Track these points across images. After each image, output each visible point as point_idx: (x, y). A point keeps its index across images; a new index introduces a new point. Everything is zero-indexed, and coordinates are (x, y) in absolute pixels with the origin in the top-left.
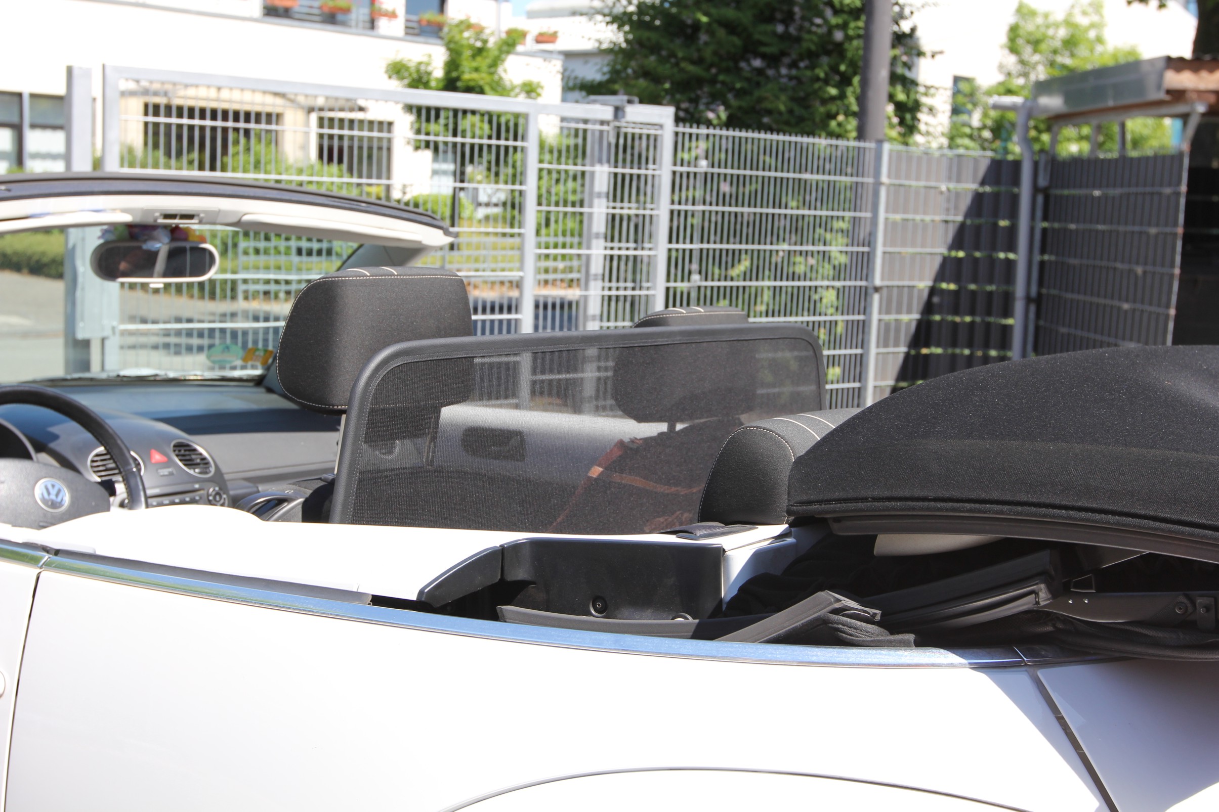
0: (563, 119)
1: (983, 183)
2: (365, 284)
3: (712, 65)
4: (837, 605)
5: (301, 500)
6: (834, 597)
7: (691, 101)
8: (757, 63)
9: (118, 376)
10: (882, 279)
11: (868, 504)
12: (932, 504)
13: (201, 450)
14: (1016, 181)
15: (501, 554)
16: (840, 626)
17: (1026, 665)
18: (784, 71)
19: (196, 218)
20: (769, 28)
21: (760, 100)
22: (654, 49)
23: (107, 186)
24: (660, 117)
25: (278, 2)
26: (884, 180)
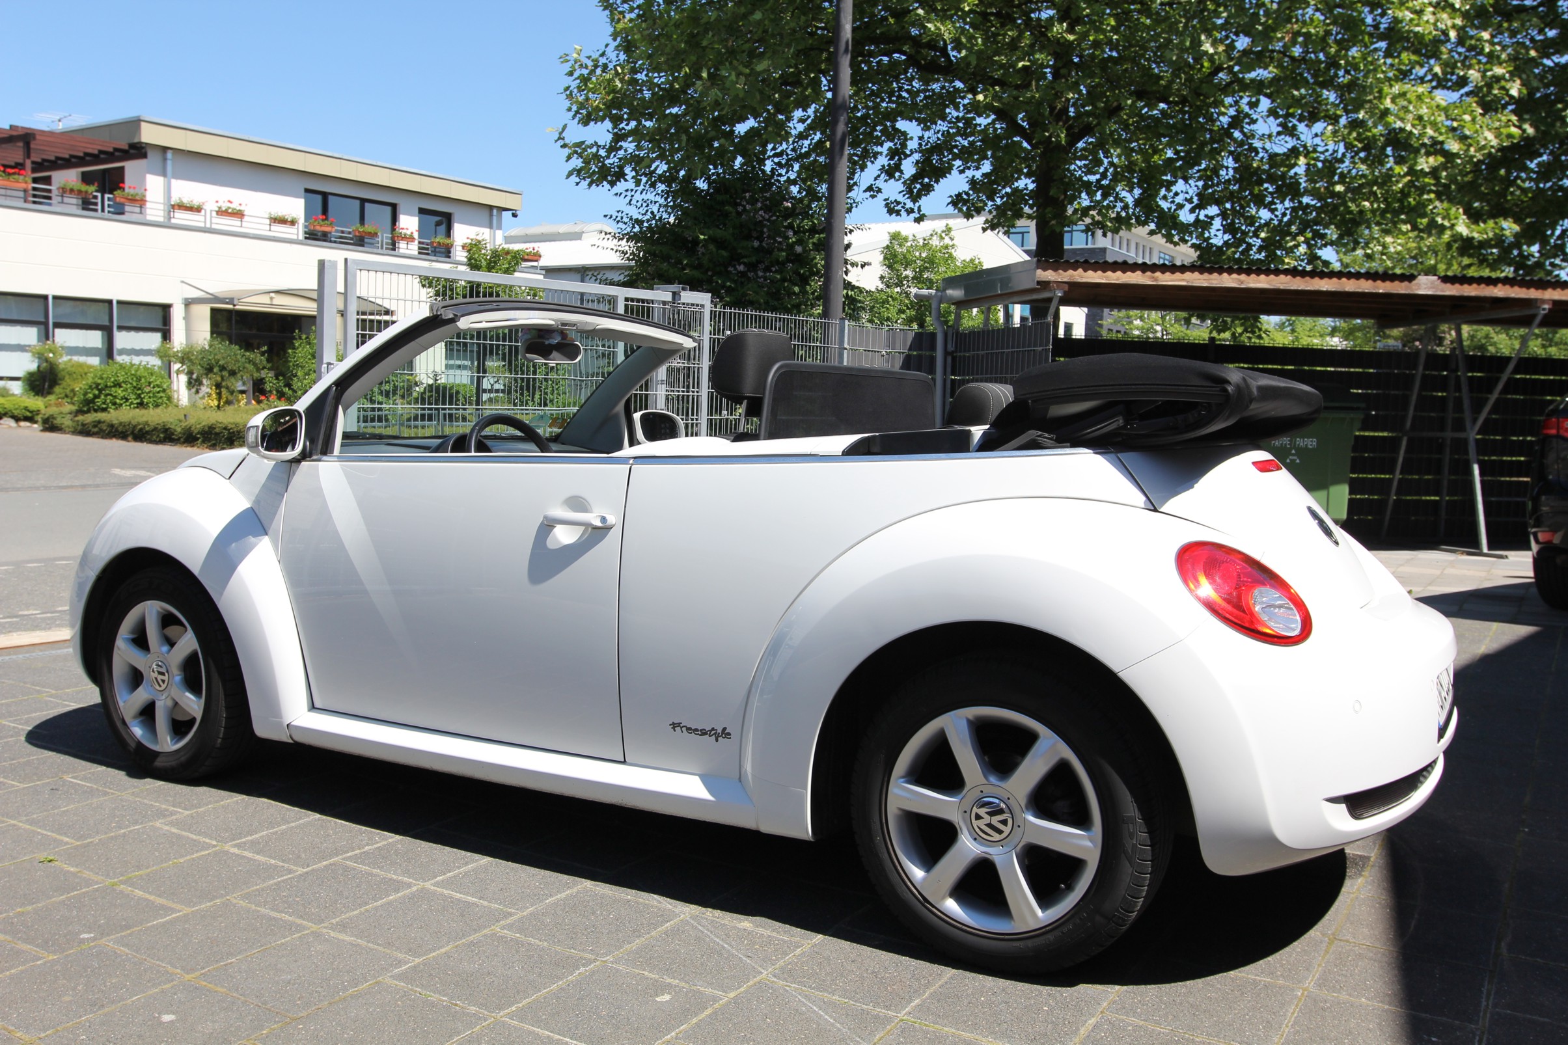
1: (910, 349)
2: (756, 335)
3: (708, 270)
6: (1034, 433)
8: (741, 268)
11: (1050, 392)
12: (1078, 389)
14: (933, 347)
17: (1113, 452)
18: (760, 274)
19: (575, 326)
20: (748, 243)
22: (666, 258)
23: (502, 305)
24: (703, 299)
25: (318, 228)
26: (846, 346)
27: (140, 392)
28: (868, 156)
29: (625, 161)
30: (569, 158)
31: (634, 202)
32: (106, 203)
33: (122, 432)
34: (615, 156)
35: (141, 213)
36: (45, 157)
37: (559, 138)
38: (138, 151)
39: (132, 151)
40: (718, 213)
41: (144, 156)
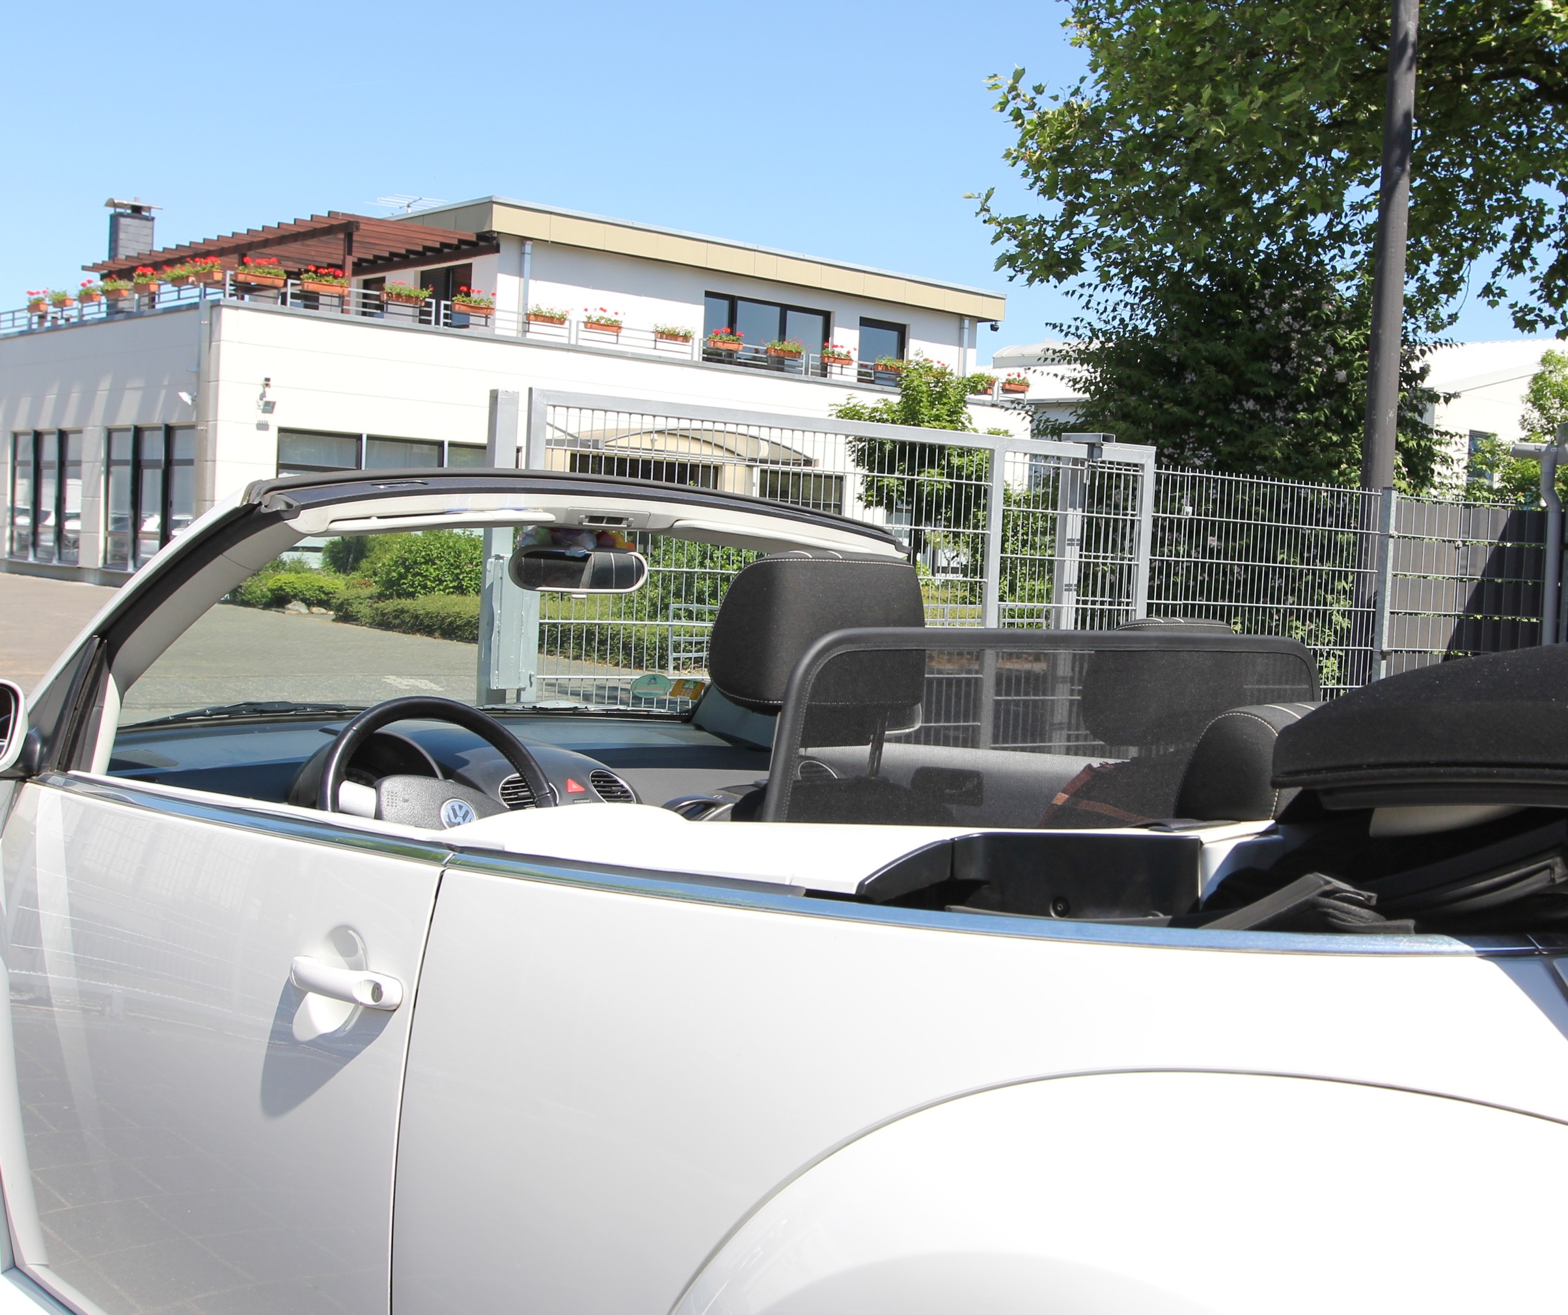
0: (1034, 456)
1: (1503, 538)
2: (806, 566)
3: (1198, 408)
4: (1327, 888)
5: (730, 805)
6: (1324, 879)
7: (1175, 446)
8: (1250, 405)
9: (535, 707)
10: (1390, 644)
11: (1363, 772)
12: (1434, 769)
13: (622, 782)
14: (1541, 536)
15: (950, 847)
16: (1331, 910)
17: (1541, 954)
18: (1279, 414)
19: (624, 522)
20: (1263, 366)
21: (1254, 445)
22: (1136, 388)
24: (1144, 455)
25: (719, 345)
26: (1392, 532)
27: (458, 571)
28: (1484, 239)
29: (1083, 242)
30: (997, 238)
31: (1093, 304)
32: (443, 312)
33: (428, 626)
34: (1069, 236)
35: (486, 325)
36: (377, 253)
37: (983, 209)
38: (488, 243)
39: (482, 244)
40: (1220, 321)
41: (496, 249)
